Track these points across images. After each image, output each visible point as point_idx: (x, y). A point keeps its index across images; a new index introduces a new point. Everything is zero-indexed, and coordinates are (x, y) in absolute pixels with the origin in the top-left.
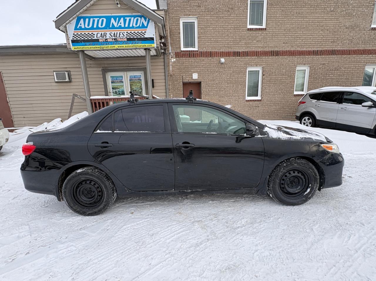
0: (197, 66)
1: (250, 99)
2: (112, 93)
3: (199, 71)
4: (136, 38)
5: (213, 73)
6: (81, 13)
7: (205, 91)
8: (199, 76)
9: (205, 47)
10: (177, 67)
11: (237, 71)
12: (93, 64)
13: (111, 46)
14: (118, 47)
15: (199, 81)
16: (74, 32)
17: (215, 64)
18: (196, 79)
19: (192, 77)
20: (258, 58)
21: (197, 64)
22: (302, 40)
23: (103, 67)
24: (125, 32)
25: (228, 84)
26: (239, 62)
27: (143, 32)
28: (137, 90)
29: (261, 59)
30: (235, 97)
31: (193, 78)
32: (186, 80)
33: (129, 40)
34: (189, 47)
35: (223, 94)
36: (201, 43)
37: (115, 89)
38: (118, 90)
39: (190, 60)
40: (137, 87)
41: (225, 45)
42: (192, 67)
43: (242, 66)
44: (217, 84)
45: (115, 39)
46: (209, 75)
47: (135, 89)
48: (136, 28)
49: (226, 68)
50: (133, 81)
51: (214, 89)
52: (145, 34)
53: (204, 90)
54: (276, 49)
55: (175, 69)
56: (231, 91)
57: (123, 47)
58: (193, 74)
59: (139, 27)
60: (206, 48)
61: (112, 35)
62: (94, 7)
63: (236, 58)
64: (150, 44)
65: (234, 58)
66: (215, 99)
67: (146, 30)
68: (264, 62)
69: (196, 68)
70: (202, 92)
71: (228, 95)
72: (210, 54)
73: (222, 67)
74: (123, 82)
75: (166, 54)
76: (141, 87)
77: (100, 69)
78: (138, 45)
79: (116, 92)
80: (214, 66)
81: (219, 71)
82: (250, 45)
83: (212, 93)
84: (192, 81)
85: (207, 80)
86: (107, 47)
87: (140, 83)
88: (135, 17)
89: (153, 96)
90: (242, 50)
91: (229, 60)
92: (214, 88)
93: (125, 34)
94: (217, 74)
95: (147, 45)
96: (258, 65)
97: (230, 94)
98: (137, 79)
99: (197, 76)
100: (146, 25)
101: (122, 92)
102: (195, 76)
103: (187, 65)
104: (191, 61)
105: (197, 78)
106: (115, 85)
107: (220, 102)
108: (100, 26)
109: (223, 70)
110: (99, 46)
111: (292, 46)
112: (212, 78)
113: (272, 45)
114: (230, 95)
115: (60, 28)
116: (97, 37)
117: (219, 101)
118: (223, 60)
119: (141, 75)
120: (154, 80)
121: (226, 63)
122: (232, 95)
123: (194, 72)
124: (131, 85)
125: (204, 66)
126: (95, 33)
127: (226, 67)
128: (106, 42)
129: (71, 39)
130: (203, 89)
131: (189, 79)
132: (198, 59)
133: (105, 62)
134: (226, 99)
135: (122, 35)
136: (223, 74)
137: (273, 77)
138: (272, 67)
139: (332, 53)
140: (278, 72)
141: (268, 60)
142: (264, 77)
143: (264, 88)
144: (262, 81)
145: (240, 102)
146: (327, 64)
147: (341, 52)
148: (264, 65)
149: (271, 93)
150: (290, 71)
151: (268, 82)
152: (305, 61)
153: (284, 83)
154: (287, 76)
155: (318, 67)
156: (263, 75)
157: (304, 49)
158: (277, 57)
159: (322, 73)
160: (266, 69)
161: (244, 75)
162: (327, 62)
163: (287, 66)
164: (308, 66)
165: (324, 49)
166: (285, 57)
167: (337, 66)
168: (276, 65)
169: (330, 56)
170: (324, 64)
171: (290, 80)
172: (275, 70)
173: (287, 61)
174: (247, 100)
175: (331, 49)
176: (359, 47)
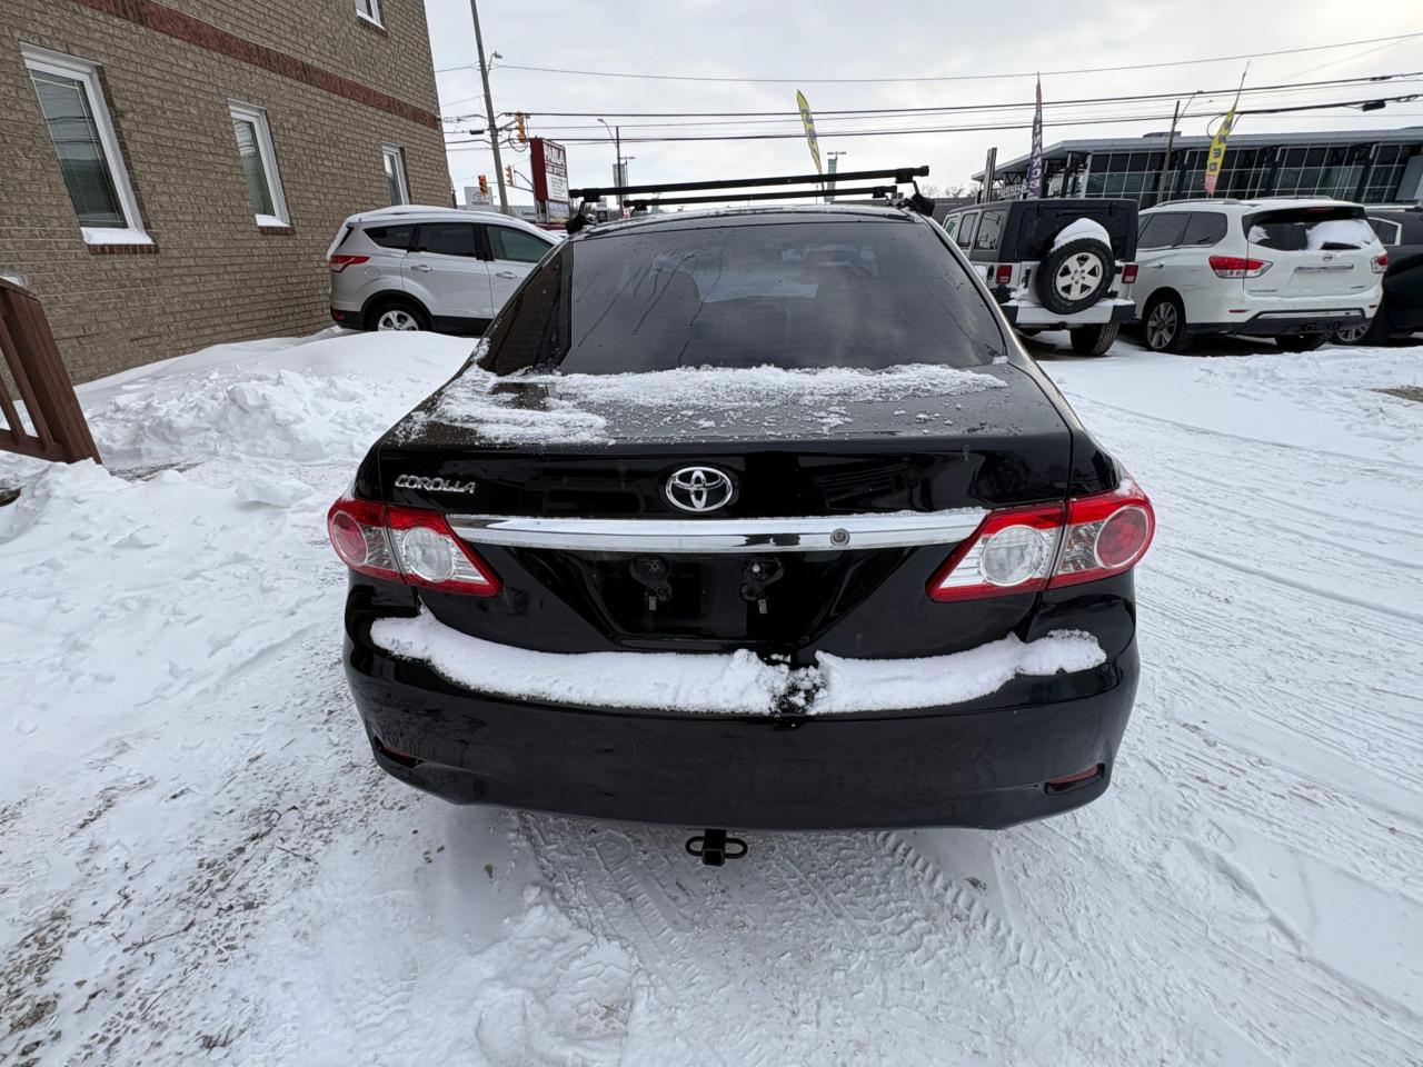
1: (108, 242)
20: (56, 5)
29: (78, 19)
30: (22, 224)
68: (94, 40)
137: (161, 131)
138: (142, 79)
139: (305, 73)
140: (174, 112)
141: (112, 36)
142: (124, 125)
143: (145, 188)
144: (123, 146)
145: (64, 254)
146: (306, 117)
147: (323, 79)
148: (101, 59)
149: (183, 214)
150: (212, 116)
151: (152, 155)
152: (247, 86)
153: (211, 172)
154: (211, 141)
155: (288, 121)
156: (116, 116)
157: (228, 29)
158: (142, 29)
159: (304, 149)
160: (122, 85)
161: (23, 94)
162: (304, 109)
163: (195, 90)
164: (260, 111)
165: (282, 51)
166: (176, 41)
167: (329, 129)
168: (153, 72)
169: (304, 86)
170: (299, 114)
171: (228, 161)
172: (158, 98)
173: (189, 65)
174: (95, 246)
175: (298, 56)
176: (355, 76)
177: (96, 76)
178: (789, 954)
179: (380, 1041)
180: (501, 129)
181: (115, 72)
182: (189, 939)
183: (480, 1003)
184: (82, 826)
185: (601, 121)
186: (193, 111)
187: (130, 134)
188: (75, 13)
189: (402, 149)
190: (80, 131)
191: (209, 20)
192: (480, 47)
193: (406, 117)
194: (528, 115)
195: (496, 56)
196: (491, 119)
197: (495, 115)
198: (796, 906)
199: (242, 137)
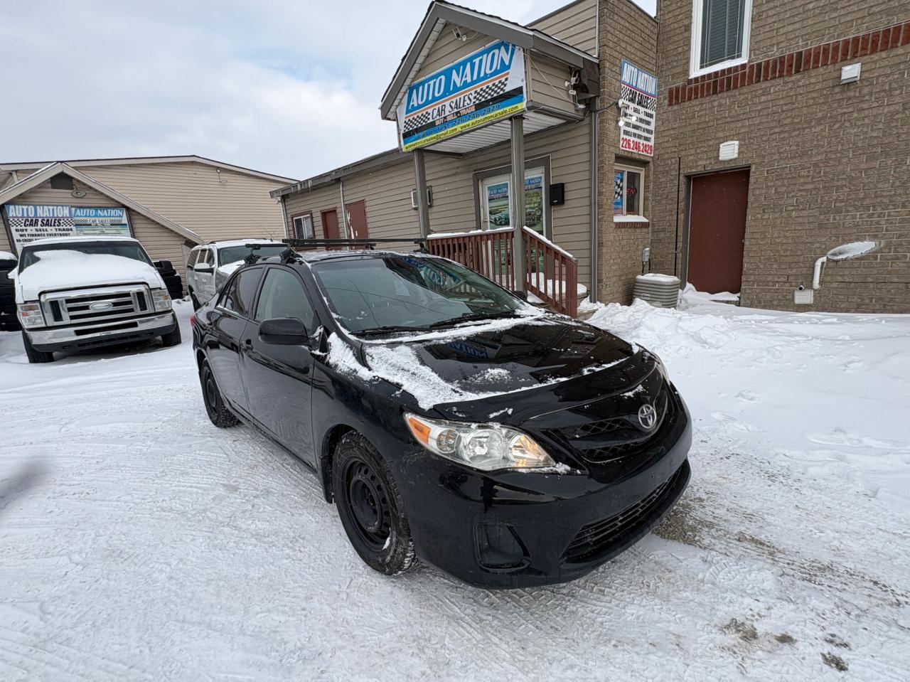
0: (738, 115)
2: (489, 223)
3: (747, 130)
4: (491, 100)
5: (804, 129)
6: (414, 80)
7: (760, 194)
8: (743, 149)
9: (778, 44)
10: (672, 132)
12: (461, 167)
13: (451, 129)
14: (462, 128)
15: (744, 163)
16: (406, 118)
17: (815, 95)
18: (731, 160)
19: (718, 156)
21: (739, 109)
23: (475, 171)
24: (473, 92)
25: (870, 159)
27: (503, 79)
31: (720, 158)
32: (698, 166)
33: (480, 106)
34: (723, 60)
35: (842, 201)
36: (762, 36)
37: (494, 214)
38: (499, 215)
39: (716, 104)
40: (532, 206)
41: (871, 8)
42: (720, 122)
44: (816, 165)
45: (457, 113)
46: (783, 139)
48: (492, 75)
49: (867, 98)
51: (803, 184)
52: (505, 85)
53: (758, 192)
55: (666, 139)
56: (887, 186)
57: (468, 125)
58: (721, 145)
59: (496, 72)
60: (782, 45)
61: (453, 105)
62: (431, 59)
64: (513, 106)
66: (800, 220)
67: (508, 74)
69: (733, 125)
70: (751, 198)
71: (867, 202)
72: (799, 63)
73: (849, 98)
74: (508, 197)
75: (595, 112)
76: (539, 205)
77: (471, 175)
78: (492, 114)
79: (495, 220)
80: (811, 102)
81: (831, 117)
83: (793, 201)
84: (717, 167)
85: (776, 157)
86: (445, 134)
87: (539, 195)
88: (487, 51)
89: (522, 229)
91: (887, 63)
92: (802, 180)
93: (472, 97)
94: (818, 129)
95: (509, 109)
97: (876, 197)
98: (533, 186)
99: (737, 148)
100: (507, 63)
101: (506, 219)
102: (729, 151)
103: (703, 119)
104: (720, 106)
105: (737, 156)
106: (495, 204)
108: (437, 95)
109: (851, 109)
110: (435, 135)
112: (797, 145)
114: (879, 200)
115: (388, 117)
116: (433, 118)
118: (851, 71)
119: (541, 175)
120: (565, 185)
121: (867, 79)
122: (886, 200)
123: (726, 139)
125: (765, 112)
126: (430, 111)
127: (871, 94)
128: (446, 123)
129: (402, 132)
130: (754, 189)
131: (709, 162)
132: (745, 93)
133: (479, 159)
134: (854, 217)
135: (468, 101)
136: (847, 124)
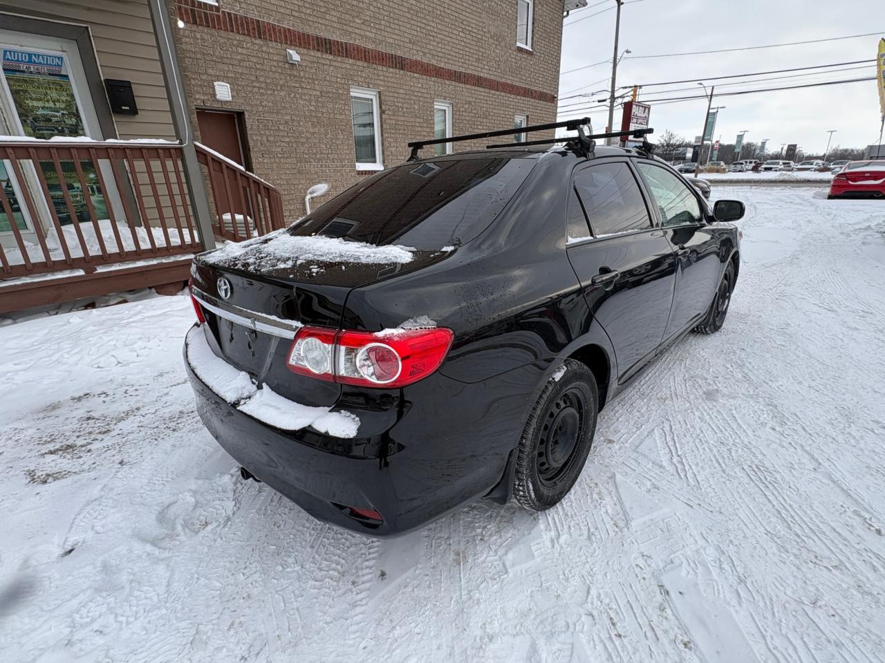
0: (222, 57)
1: (365, 169)
3: (233, 76)
5: (274, 90)
7: (257, 140)
8: (234, 94)
9: (240, 2)
11: (329, 92)
15: (237, 108)
17: (275, 64)
18: (226, 102)
19: (215, 95)
20: (368, 67)
21: (222, 52)
22: (438, 43)
25: (313, 126)
26: (332, 68)
28: (54, 119)
29: (375, 72)
30: (334, 162)
31: (218, 97)
35: (306, 154)
39: (199, 35)
40: (51, 104)
41: (292, 10)
42: (207, 58)
43: (339, 80)
44: (287, 123)
46: (262, 94)
47: (40, 112)
49: (303, 80)
50: (26, 76)
51: (283, 136)
53: (255, 138)
54: (399, 53)
56: (324, 146)
58: (215, 84)
60: (243, 6)
63: (324, 56)
65: (319, 54)
68: (380, 80)
69: (220, 66)
71: (318, 156)
72: (258, 30)
73: (295, 76)
80: (274, 68)
81: (288, 87)
82: (350, 29)
83: (279, 149)
84: (216, 106)
85: (260, 109)
87: (65, 89)
90: (335, 36)
91: (308, 58)
92: (281, 134)
94: (283, 93)
96: (371, 86)
98: (45, 70)
99: (229, 91)
102: (223, 91)
105: (230, 99)
107: (303, 174)
109: (297, 85)
111: (425, 54)
113: (391, 41)
114: (323, 155)
117: (299, 173)
118: (293, 55)
119: (64, 55)
121: (301, 66)
122: (326, 156)
123: (218, 78)
124: (15, 93)
125: (244, 64)
127: (304, 77)
130: (252, 134)
131: (206, 97)
132: (223, 36)
134: (314, 166)
136: (297, 96)
137: (400, 118)
138: (396, 95)
139: (479, 82)
140: (407, 108)
141: (388, 77)
142: (384, 116)
143: (386, 144)
144: (382, 126)
145: (347, 175)
146: (473, 104)
147: (488, 84)
148: (381, 88)
149: (400, 156)
150: (425, 108)
151: (393, 129)
152: (445, 92)
153: (418, 135)
154: (422, 121)
155: (463, 107)
156: (382, 112)
157: (442, 65)
158: (402, 72)
159: (468, 121)
160: (387, 98)
161: (347, 107)
162: (474, 100)
163: (419, 97)
164: (450, 104)
165: (469, 71)
166: (416, 75)
167: (485, 109)
168: (402, 91)
169: (476, 88)
170: (470, 103)
171: (427, 130)
172: (402, 102)
173: (419, 85)
174: (359, 171)
175: (476, 73)
176: (509, 79)
177: (378, 96)
178: (275, 547)
179: (149, 489)
180: (618, 98)
181: (385, 93)
182: (152, 432)
183: (181, 496)
184: (172, 386)
185: (701, 84)
186: (416, 107)
187: (385, 121)
188: (375, 69)
189: (528, 116)
190: (366, 120)
191: (434, 62)
192: (616, 48)
193: (534, 98)
194: (641, 87)
195: (628, 52)
196: (613, 91)
197: (616, 89)
198: (305, 532)
199: (438, 118)
